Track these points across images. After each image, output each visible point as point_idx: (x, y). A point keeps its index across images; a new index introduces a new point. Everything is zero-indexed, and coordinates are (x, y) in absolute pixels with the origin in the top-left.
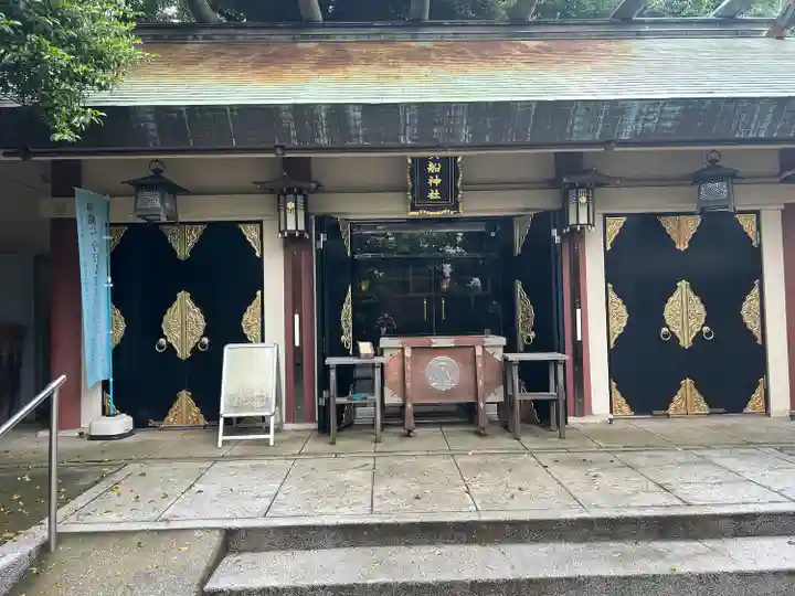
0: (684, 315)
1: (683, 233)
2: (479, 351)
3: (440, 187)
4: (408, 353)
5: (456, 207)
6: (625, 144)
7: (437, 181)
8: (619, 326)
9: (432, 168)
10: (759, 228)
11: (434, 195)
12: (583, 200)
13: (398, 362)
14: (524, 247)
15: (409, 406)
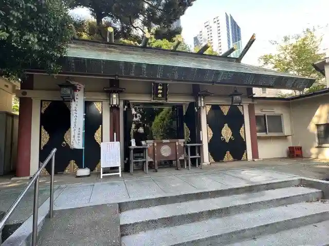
0: (227, 133)
1: (225, 110)
2: (177, 144)
3: (161, 93)
4: (155, 144)
5: (166, 99)
6: (219, 83)
7: (161, 91)
8: (211, 136)
9: (159, 87)
10: (243, 110)
11: (160, 96)
12: (202, 99)
13: (152, 147)
14: (186, 113)
15: (156, 162)
